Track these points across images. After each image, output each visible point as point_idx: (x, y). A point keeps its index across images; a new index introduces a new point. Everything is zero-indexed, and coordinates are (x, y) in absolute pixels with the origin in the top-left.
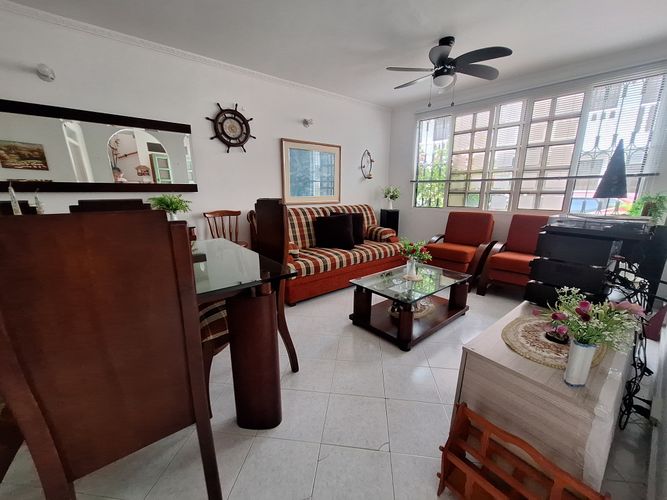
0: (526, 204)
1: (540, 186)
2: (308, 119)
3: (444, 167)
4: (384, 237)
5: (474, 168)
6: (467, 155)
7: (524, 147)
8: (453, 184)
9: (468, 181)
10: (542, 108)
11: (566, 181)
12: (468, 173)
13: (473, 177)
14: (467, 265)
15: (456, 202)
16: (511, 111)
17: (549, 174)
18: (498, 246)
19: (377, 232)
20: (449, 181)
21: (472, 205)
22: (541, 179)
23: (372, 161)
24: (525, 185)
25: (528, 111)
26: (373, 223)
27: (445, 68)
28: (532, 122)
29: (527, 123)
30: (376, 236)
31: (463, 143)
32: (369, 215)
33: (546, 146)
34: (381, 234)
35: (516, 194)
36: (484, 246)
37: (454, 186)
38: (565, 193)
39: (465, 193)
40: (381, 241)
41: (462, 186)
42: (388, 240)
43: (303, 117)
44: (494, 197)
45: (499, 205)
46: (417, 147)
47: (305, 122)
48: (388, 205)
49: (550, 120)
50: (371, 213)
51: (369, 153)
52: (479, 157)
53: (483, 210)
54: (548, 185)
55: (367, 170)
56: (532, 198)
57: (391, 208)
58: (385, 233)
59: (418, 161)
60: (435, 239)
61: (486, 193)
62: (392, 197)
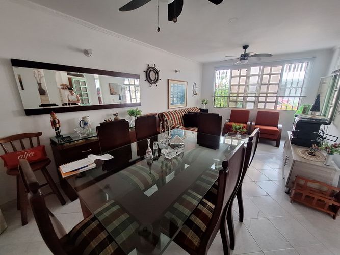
0: (261, 106)
1: (266, 99)
3: (227, 90)
5: (240, 91)
6: (237, 86)
7: (260, 85)
9: (237, 97)
10: (267, 70)
11: (275, 98)
12: (238, 94)
13: (240, 95)
15: (232, 105)
16: (255, 70)
17: (269, 95)
20: (229, 97)
21: (239, 106)
22: (266, 97)
23: (197, 87)
24: (261, 99)
28: (263, 75)
29: (261, 75)
33: (268, 84)
35: (256, 102)
37: (231, 99)
38: (275, 102)
39: (236, 102)
41: (235, 98)
44: (248, 104)
45: (250, 107)
46: (215, 81)
47: (176, 71)
48: (203, 107)
49: (270, 75)
51: (196, 84)
53: (244, 109)
55: (195, 91)
56: (263, 104)
57: (205, 108)
59: (215, 87)
61: (244, 102)
62: (205, 103)
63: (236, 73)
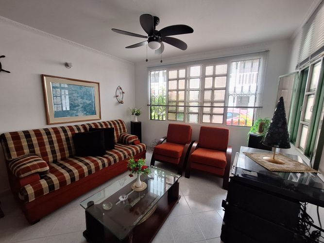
0: (206, 119)
1: (212, 110)
2: (68, 62)
3: (165, 98)
4: (130, 142)
5: (180, 99)
6: (176, 92)
7: (203, 90)
8: (170, 107)
9: (177, 106)
10: (209, 70)
11: (223, 109)
12: (177, 102)
13: (180, 104)
14: (179, 159)
15: (172, 117)
16: (195, 70)
17: (215, 105)
18: (195, 145)
19: (126, 138)
20: (168, 106)
21: (180, 120)
22: (212, 107)
23: (123, 93)
24: (205, 110)
25: (203, 71)
26: (124, 131)
27: (154, 37)
28: (205, 77)
29: (203, 77)
30: (125, 141)
31: (173, 85)
32: (121, 127)
33: (213, 89)
34: (128, 140)
35: (201, 114)
36: (188, 145)
37: (170, 108)
38: (223, 115)
39: (176, 112)
40: (128, 144)
41: (174, 108)
42: (133, 143)
43: (65, 61)
44: (191, 116)
45: (193, 120)
46: (149, 86)
47: (67, 65)
48: (135, 119)
49: (214, 77)
50: (123, 125)
51: (121, 88)
52: (182, 94)
53: (186, 123)
54: (215, 110)
55: (120, 98)
56: (209, 116)
57: (136, 121)
58: (131, 139)
59: (151, 94)
60: (162, 140)
61: (187, 113)
62: (136, 114)
63: (173, 74)
